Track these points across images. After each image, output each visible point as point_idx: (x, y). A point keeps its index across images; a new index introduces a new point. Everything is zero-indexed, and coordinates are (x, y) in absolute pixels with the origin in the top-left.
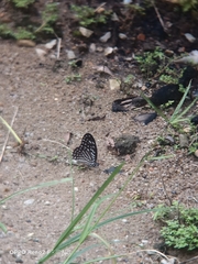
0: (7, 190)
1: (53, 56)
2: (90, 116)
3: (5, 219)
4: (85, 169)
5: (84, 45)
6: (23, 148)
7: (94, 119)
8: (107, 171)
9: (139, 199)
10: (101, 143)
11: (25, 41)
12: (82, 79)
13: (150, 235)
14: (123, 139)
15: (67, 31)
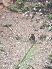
0: (13, 48)
1: (26, 16)
3: (12, 55)
4: (32, 43)
5: (34, 12)
6: (17, 38)
7: (35, 31)
8: (38, 43)
9: (46, 50)
11: (20, 12)
12: (33, 21)
13: (48, 59)
14: (42, 35)
15: (30, 10)
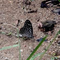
2: (29, 10)
4: (26, 39)
8: (38, 41)
9: (56, 55)
10: (35, 25)
14: (47, 22)
